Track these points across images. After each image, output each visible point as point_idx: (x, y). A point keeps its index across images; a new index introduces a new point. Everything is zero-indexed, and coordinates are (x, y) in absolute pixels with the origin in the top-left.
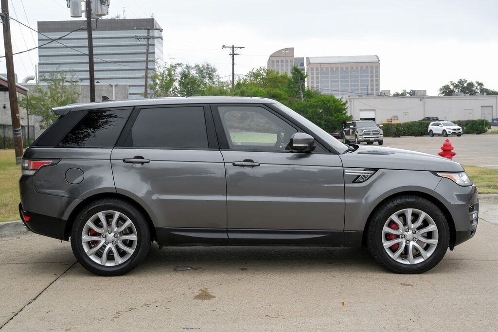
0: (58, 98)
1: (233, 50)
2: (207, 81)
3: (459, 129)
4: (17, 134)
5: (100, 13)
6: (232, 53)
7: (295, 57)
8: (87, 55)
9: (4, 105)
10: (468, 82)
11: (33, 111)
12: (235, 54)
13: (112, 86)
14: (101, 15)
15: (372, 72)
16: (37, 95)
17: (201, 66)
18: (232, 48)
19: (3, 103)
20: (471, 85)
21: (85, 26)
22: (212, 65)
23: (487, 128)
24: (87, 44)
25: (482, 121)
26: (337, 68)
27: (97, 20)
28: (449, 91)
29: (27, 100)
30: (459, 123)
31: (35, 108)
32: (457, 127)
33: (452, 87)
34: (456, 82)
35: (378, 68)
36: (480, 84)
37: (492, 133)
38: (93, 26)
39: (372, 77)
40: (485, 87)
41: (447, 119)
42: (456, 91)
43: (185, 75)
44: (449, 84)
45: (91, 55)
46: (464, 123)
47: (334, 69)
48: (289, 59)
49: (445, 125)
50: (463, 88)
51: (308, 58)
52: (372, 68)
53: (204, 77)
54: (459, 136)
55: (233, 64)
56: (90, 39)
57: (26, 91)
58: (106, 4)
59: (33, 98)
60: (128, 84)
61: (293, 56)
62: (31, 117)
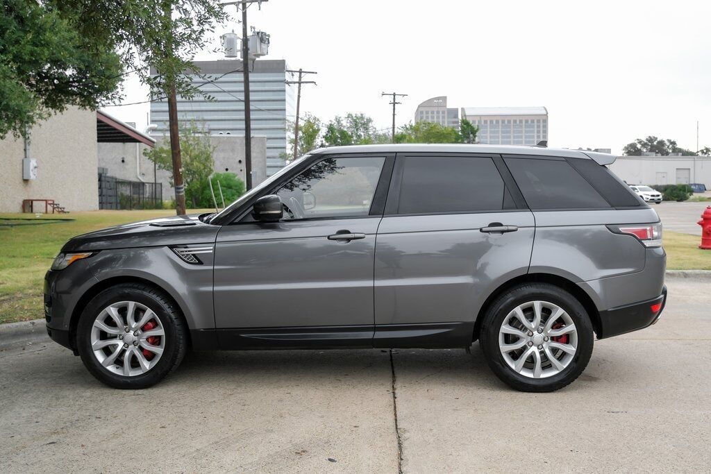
0: (191, 151)
1: (394, 99)
2: (362, 134)
3: (658, 196)
4: (179, 192)
5: (259, 53)
6: (392, 102)
7: (448, 107)
8: (243, 101)
9: (123, 158)
10: (658, 140)
11: (162, 166)
12: (396, 103)
14: (258, 56)
15: (538, 127)
17: (354, 116)
18: (393, 96)
19: (122, 156)
20: (661, 143)
21: (241, 68)
22: (367, 116)
23: (689, 194)
24: (243, 89)
25: (684, 186)
26: (497, 122)
27: (254, 60)
28: (636, 151)
29: (156, 153)
30: (656, 188)
31: (164, 162)
32: (656, 193)
33: (639, 146)
34: (644, 139)
35: (545, 121)
36: (673, 143)
37: (694, 200)
38: (250, 68)
39: (538, 132)
40: (679, 146)
41: (643, 183)
42: (645, 150)
43: (331, 129)
44: (636, 142)
45: (247, 101)
46: (662, 189)
47: (494, 122)
48: (441, 109)
49: (641, 190)
50: (652, 146)
51: (463, 109)
52: (538, 121)
53: (358, 129)
54: (658, 203)
55: (394, 115)
56: (247, 82)
57: (154, 142)
58: (267, 42)
60: (265, 136)
61: (446, 106)
62: (160, 173)
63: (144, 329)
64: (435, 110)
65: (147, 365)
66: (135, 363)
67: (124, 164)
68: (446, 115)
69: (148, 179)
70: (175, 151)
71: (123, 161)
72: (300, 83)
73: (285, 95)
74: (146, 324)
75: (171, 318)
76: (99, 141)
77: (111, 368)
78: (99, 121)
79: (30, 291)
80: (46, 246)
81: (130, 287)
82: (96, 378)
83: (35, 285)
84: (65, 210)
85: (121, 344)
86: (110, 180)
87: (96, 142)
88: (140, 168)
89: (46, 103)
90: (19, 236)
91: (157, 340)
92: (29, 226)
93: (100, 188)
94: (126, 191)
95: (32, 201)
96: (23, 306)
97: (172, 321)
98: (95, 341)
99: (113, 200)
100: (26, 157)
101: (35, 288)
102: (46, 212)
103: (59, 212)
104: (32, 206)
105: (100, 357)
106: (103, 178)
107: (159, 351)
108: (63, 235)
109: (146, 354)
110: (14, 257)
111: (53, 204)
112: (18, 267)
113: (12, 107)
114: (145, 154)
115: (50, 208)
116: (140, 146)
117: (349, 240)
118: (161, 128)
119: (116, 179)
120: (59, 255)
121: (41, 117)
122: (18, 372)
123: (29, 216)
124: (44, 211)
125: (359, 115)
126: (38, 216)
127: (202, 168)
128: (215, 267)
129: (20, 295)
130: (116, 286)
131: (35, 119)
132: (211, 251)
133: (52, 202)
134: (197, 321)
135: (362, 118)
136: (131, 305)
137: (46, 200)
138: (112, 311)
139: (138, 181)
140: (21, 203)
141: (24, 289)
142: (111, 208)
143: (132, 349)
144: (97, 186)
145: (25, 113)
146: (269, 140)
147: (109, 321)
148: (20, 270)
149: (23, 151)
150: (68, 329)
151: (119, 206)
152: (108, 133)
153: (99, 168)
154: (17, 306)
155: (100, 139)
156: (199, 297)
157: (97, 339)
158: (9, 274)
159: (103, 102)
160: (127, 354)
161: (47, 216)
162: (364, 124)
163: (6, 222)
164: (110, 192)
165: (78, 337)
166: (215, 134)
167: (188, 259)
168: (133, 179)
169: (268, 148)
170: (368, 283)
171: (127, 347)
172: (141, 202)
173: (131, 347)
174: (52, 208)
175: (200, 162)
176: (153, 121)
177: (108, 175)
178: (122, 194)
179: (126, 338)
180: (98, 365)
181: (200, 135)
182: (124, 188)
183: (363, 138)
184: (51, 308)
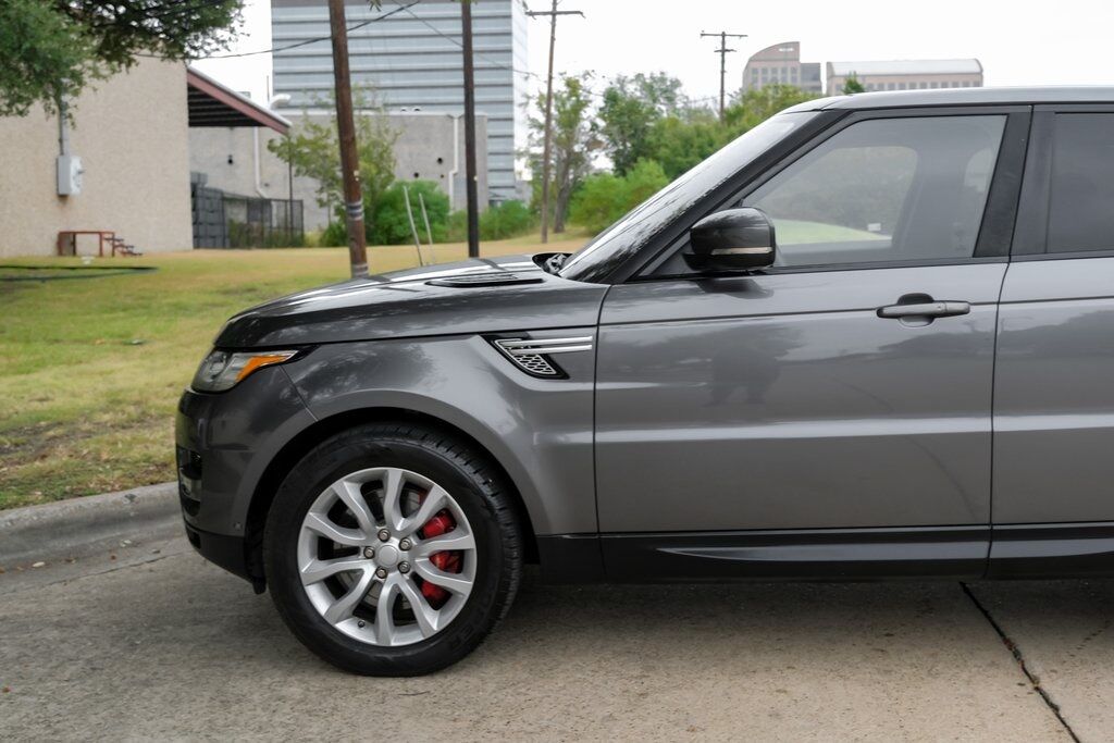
1: (723, 43)
2: (663, 108)
4: (354, 215)
6: (720, 48)
7: (802, 61)
9: (230, 156)
11: (304, 169)
12: (727, 50)
13: (451, 117)
16: (309, 136)
17: (647, 76)
18: (720, 38)
19: (228, 153)
22: (670, 75)
29: (291, 145)
31: (307, 163)
43: (611, 97)
48: (790, 65)
51: (829, 65)
53: (655, 100)
55: (723, 72)
57: (287, 126)
59: (302, 142)
60: (486, 114)
61: (798, 60)
62: (298, 182)
63: (423, 534)
64: (780, 65)
65: (433, 620)
66: (402, 615)
67: (233, 166)
68: (799, 75)
69: (277, 192)
70: (345, 138)
71: (230, 162)
72: (554, 14)
73: (511, 42)
74: (429, 523)
75: (489, 506)
76: (193, 123)
77: (348, 628)
78: (191, 88)
79: (106, 417)
80: (114, 319)
81: (390, 434)
82: (311, 650)
83: (112, 402)
84: (135, 251)
85: (369, 571)
86: (210, 194)
87: (186, 126)
88: (261, 174)
89: (99, 52)
90: (60, 300)
91: (454, 559)
92: (75, 281)
93: (194, 209)
94: (239, 215)
95: (74, 234)
96: (98, 452)
97: (494, 517)
98: (309, 565)
99: (217, 231)
100: (62, 153)
101: (114, 411)
102: (101, 254)
103: (124, 254)
104: (73, 244)
105: (320, 601)
106: (199, 192)
107: (462, 585)
108: (142, 298)
109: (429, 591)
110: (57, 341)
111: (113, 239)
112: (69, 363)
113: (41, 55)
114: (271, 148)
115: (107, 247)
116: (260, 135)
117: (930, 317)
118: (298, 102)
119: (222, 193)
120: (211, 354)
121: (97, 75)
122: (117, 623)
123: (70, 261)
124: (97, 252)
125: (658, 75)
126: (87, 261)
127: (374, 171)
128: (599, 386)
129: (87, 426)
130: (355, 432)
131: (86, 78)
132: (589, 347)
133: (110, 236)
134: (554, 512)
135: (663, 80)
136: (394, 477)
137: (100, 233)
138: (348, 490)
139: (257, 196)
140: (55, 237)
141: (93, 411)
142: (214, 247)
143: (396, 581)
144: (188, 206)
145: (68, 66)
146: (492, 123)
147: (339, 514)
148: (77, 368)
149: (58, 143)
150: (242, 534)
151: (228, 241)
152: (203, 110)
153: (192, 174)
154: (85, 452)
155: (195, 121)
156: (560, 457)
157: (312, 556)
158: (56, 378)
159: (206, 48)
160: (386, 591)
161: (103, 262)
162: (666, 91)
163: (32, 274)
164: (213, 218)
165: (266, 553)
166: (395, 112)
167: (531, 365)
168: (251, 194)
169: (491, 137)
170: (979, 425)
171: (385, 577)
172: (266, 234)
173: (394, 576)
174: (110, 248)
175: (370, 160)
176: (277, 91)
177: (207, 186)
178: (231, 221)
179: (381, 554)
180: (316, 620)
181: (370, 113)
182: (235, 211)
183: (665, 115)
184: (199, 483)
